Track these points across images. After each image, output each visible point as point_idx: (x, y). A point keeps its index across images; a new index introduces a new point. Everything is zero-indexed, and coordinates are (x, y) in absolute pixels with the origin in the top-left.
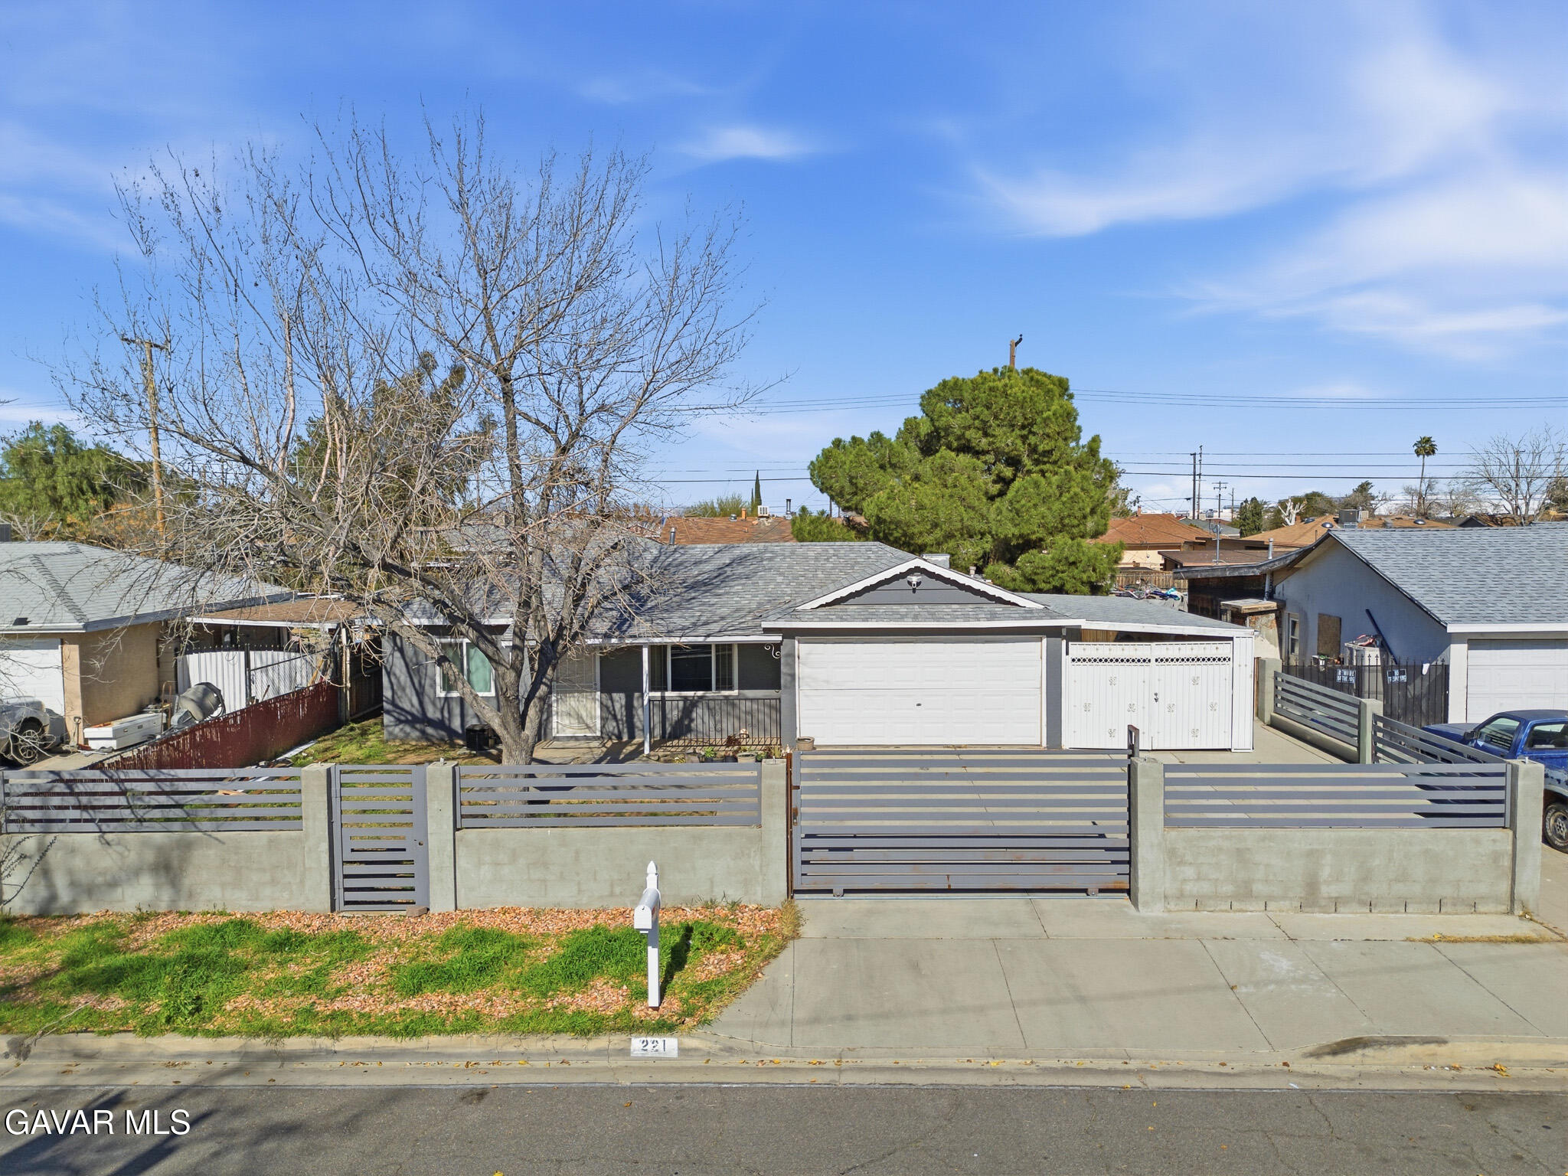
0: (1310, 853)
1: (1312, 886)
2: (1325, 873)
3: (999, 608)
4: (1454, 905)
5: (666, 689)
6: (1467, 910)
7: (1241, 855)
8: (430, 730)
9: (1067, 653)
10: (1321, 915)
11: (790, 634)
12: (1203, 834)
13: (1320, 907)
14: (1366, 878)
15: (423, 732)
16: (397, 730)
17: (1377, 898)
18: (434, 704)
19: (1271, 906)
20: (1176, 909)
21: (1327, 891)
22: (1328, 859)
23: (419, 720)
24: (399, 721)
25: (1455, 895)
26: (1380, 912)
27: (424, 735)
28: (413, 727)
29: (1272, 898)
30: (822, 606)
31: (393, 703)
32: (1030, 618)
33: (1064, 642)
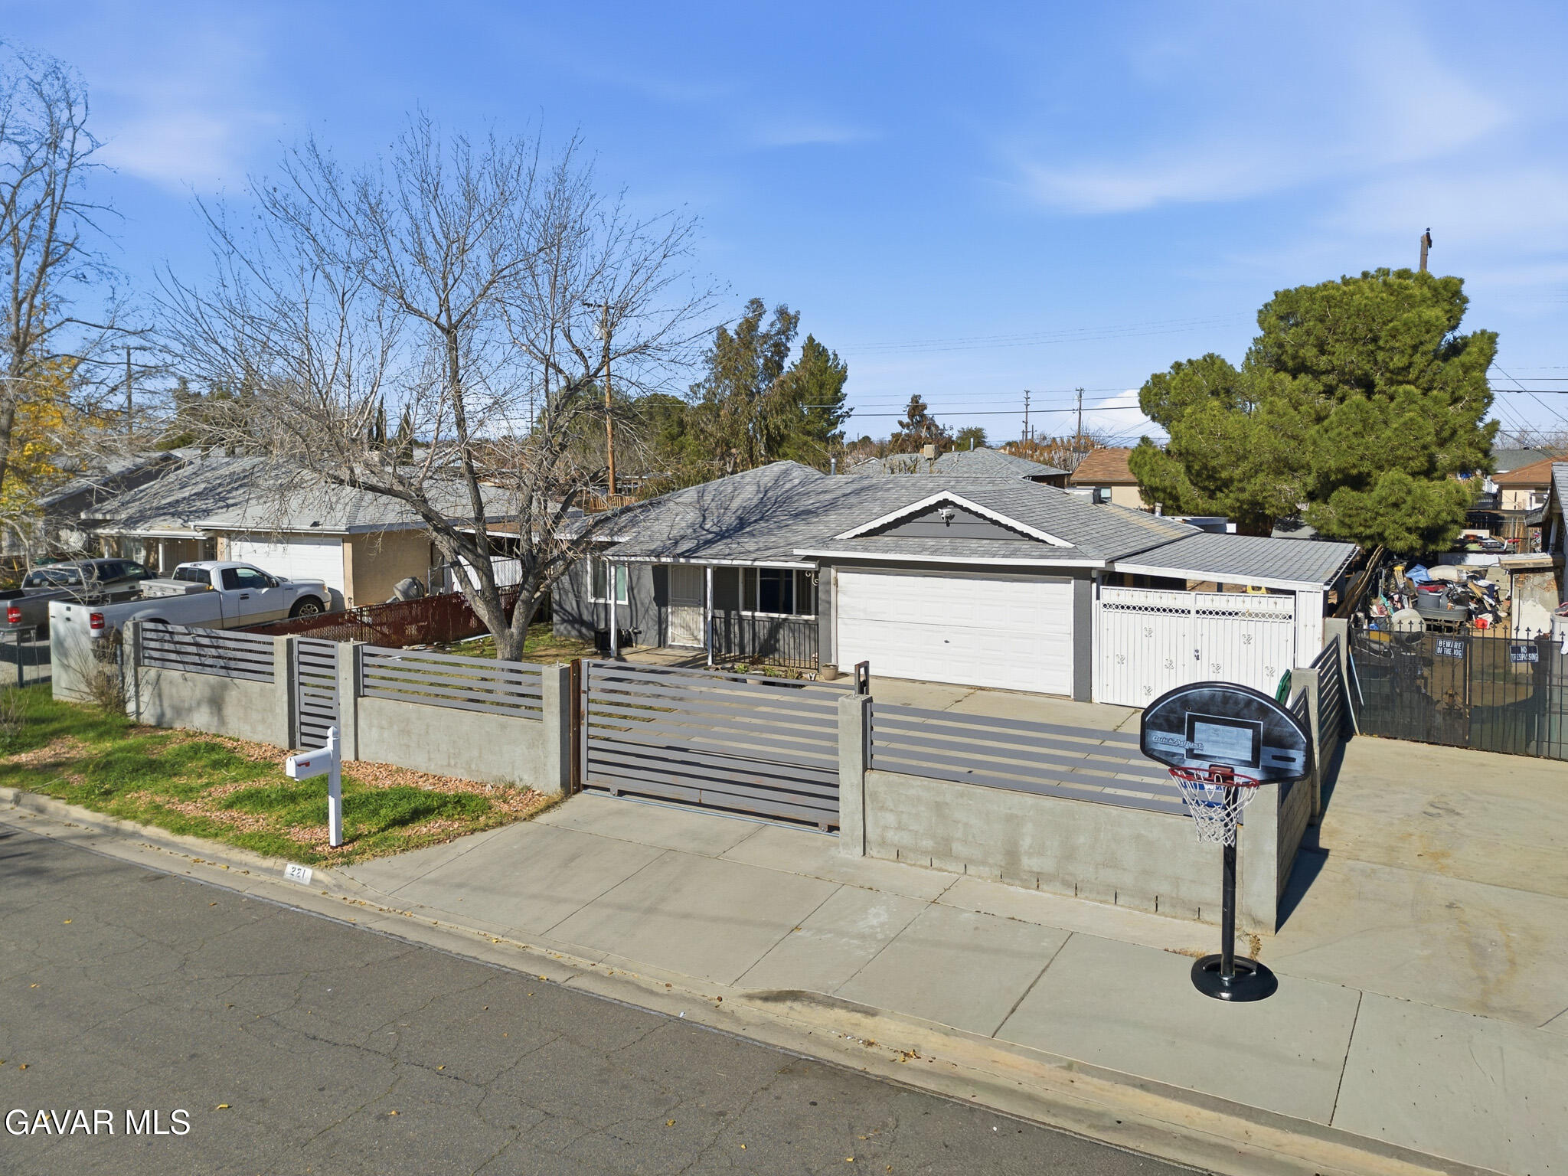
0: (1009, 818)
1: (1012, 855)
2: (1026, 843)
3: (1026, 545)
4: (1173, 906)
5: (755, 610)
6: (1189, 914)
7: (939, 807)
8: (584, 630)
9: (1098, 598)
10: (1022, 890)
11: (825, 562)
12: (903, 781)
13: (1021, 880)
14: (1069, 854)
15: (580, 632)
16: (562, 628)
17: (1083, 881)
18: (587, 608)
19: (971, 870)
20: (879, 856)
21: (1030, 863)
22: (1029, 828)
23: (576, 621)
24: (564, 621)
25: (1174, 895)
26: (1086, 898)
27: (581, 635)
28: (573, 627)
29: (972, 861)
30: (856, 536)
31: (560, 605)
32: (1059, 557)
33: (1094, 585)
